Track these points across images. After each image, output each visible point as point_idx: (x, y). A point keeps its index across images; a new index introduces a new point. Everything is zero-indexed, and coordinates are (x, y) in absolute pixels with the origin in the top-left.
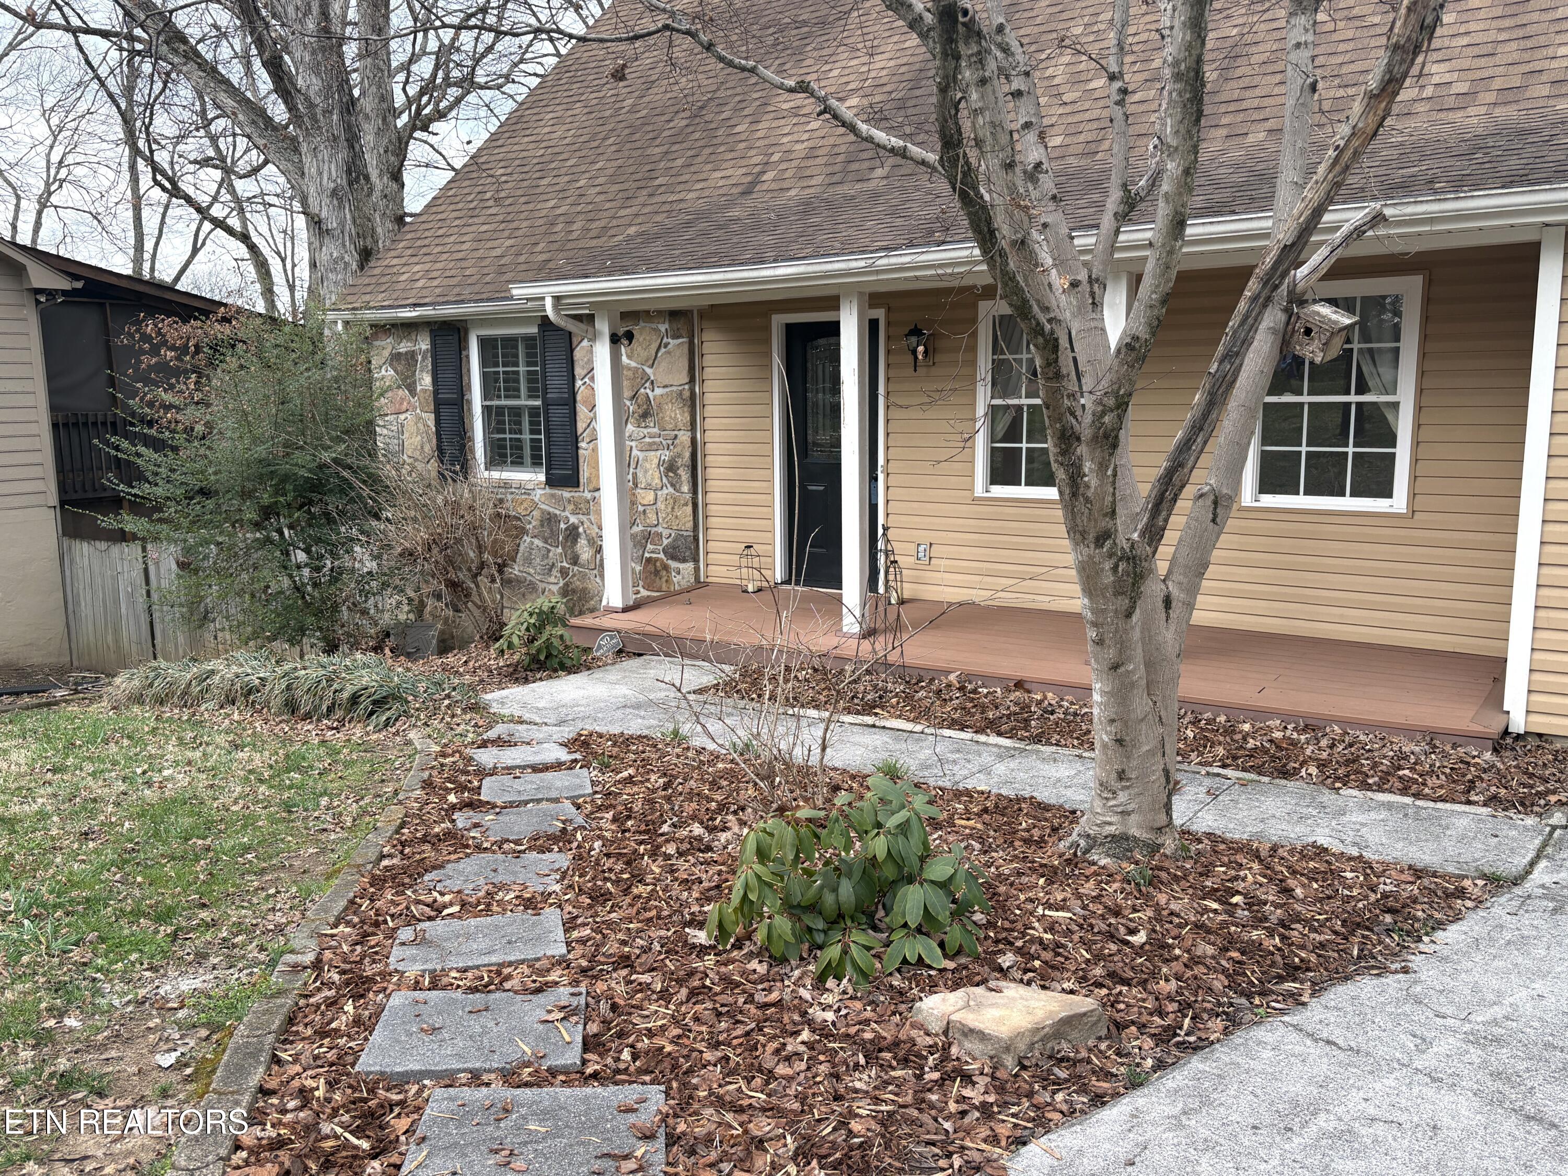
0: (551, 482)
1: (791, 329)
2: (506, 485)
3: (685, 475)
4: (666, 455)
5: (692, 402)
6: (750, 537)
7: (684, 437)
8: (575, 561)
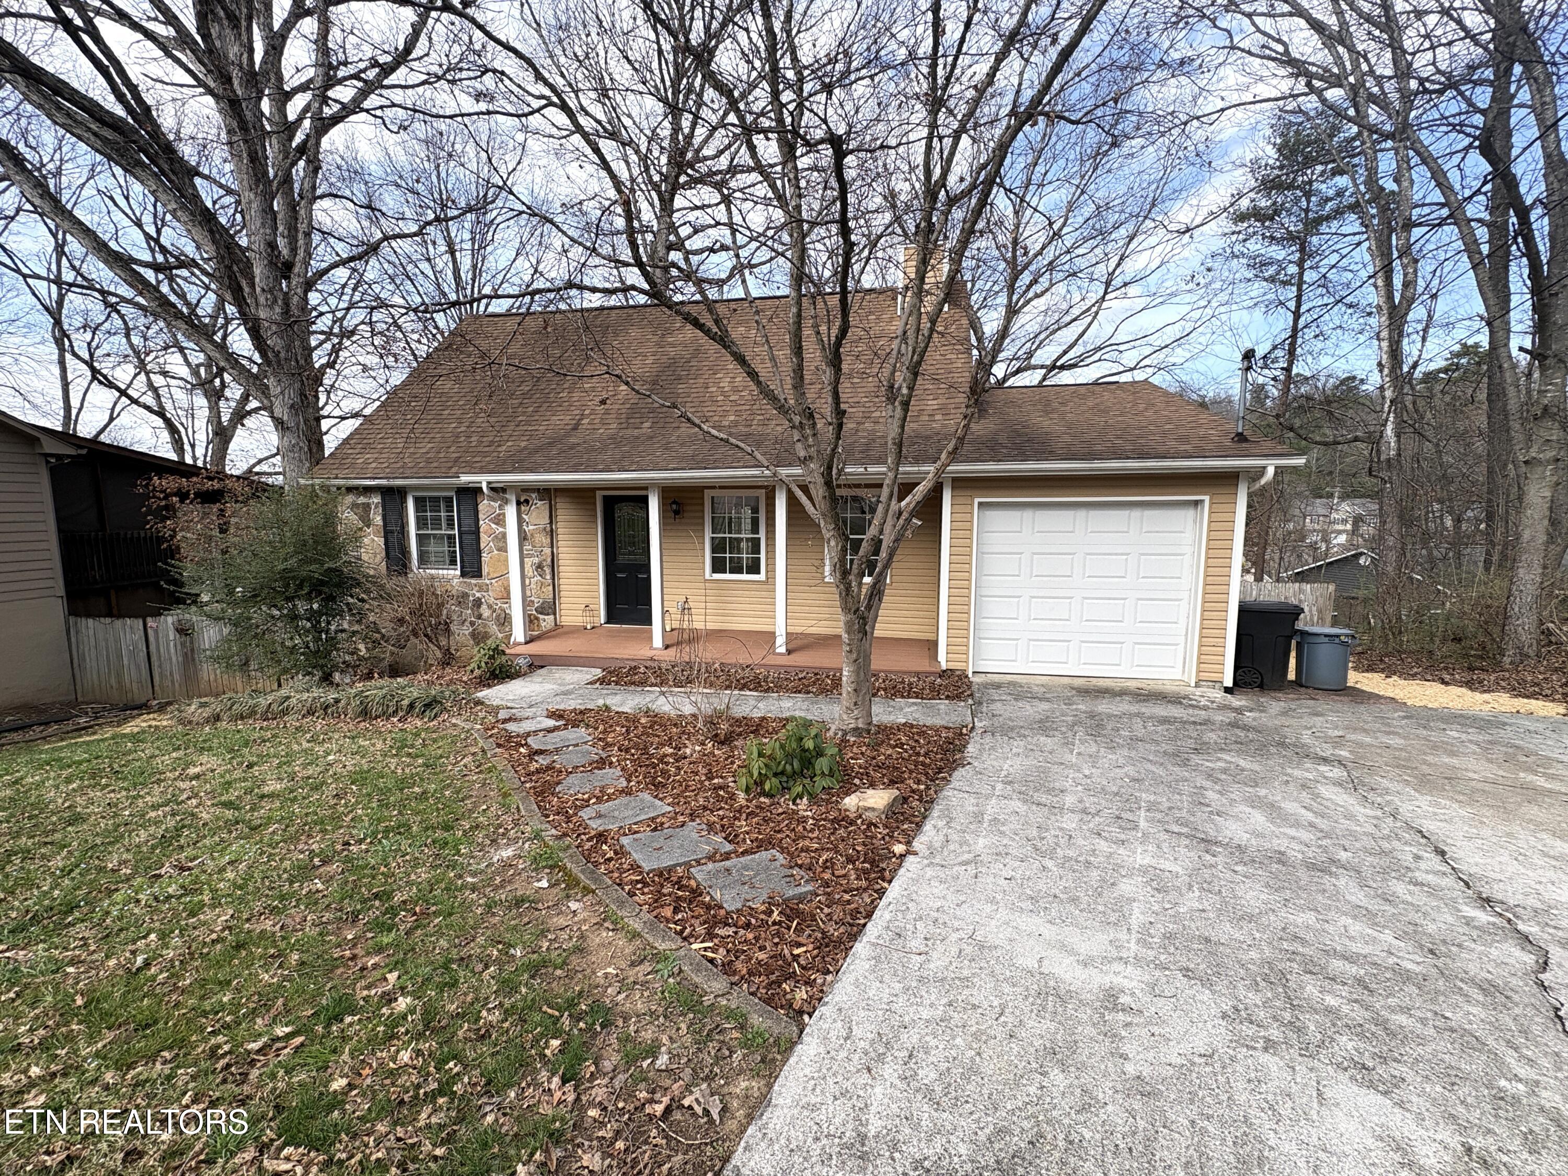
0: (463, 574)
1: (606, 498)
2: (433, 577)
3: (548, 570)
4: (536, 560)
5: (552, 533)
6: (587, 601)
7: (548, 551)
8: (480, 617)
